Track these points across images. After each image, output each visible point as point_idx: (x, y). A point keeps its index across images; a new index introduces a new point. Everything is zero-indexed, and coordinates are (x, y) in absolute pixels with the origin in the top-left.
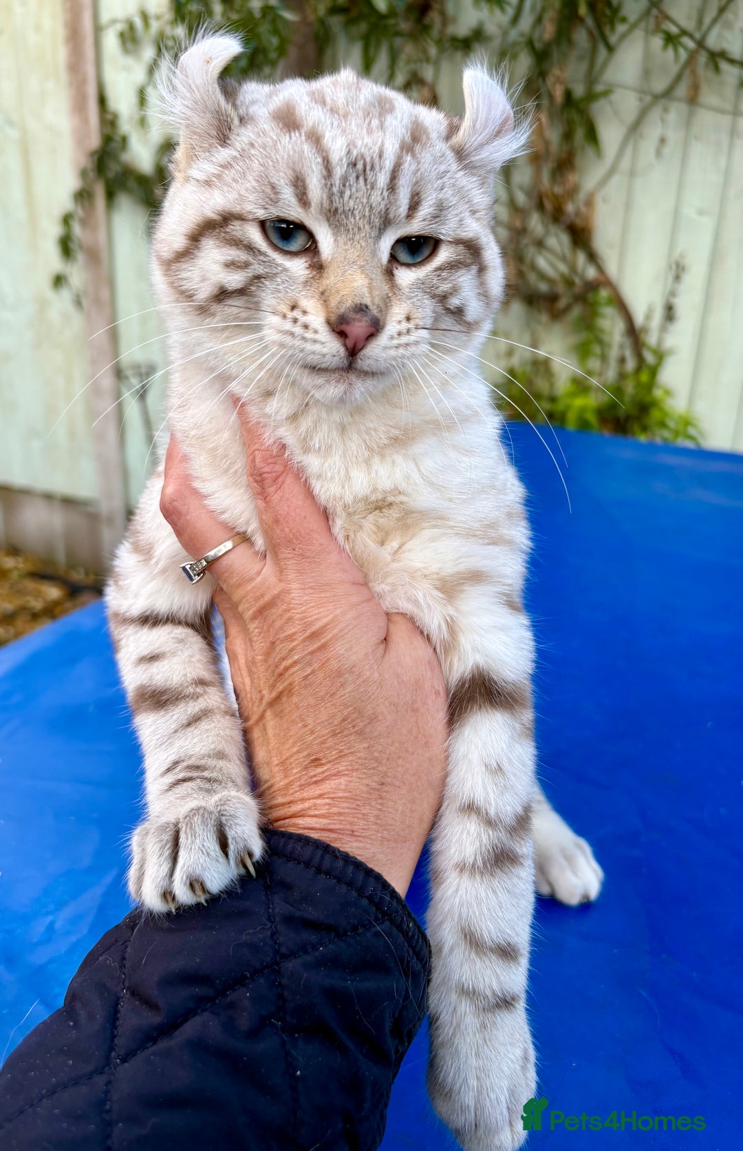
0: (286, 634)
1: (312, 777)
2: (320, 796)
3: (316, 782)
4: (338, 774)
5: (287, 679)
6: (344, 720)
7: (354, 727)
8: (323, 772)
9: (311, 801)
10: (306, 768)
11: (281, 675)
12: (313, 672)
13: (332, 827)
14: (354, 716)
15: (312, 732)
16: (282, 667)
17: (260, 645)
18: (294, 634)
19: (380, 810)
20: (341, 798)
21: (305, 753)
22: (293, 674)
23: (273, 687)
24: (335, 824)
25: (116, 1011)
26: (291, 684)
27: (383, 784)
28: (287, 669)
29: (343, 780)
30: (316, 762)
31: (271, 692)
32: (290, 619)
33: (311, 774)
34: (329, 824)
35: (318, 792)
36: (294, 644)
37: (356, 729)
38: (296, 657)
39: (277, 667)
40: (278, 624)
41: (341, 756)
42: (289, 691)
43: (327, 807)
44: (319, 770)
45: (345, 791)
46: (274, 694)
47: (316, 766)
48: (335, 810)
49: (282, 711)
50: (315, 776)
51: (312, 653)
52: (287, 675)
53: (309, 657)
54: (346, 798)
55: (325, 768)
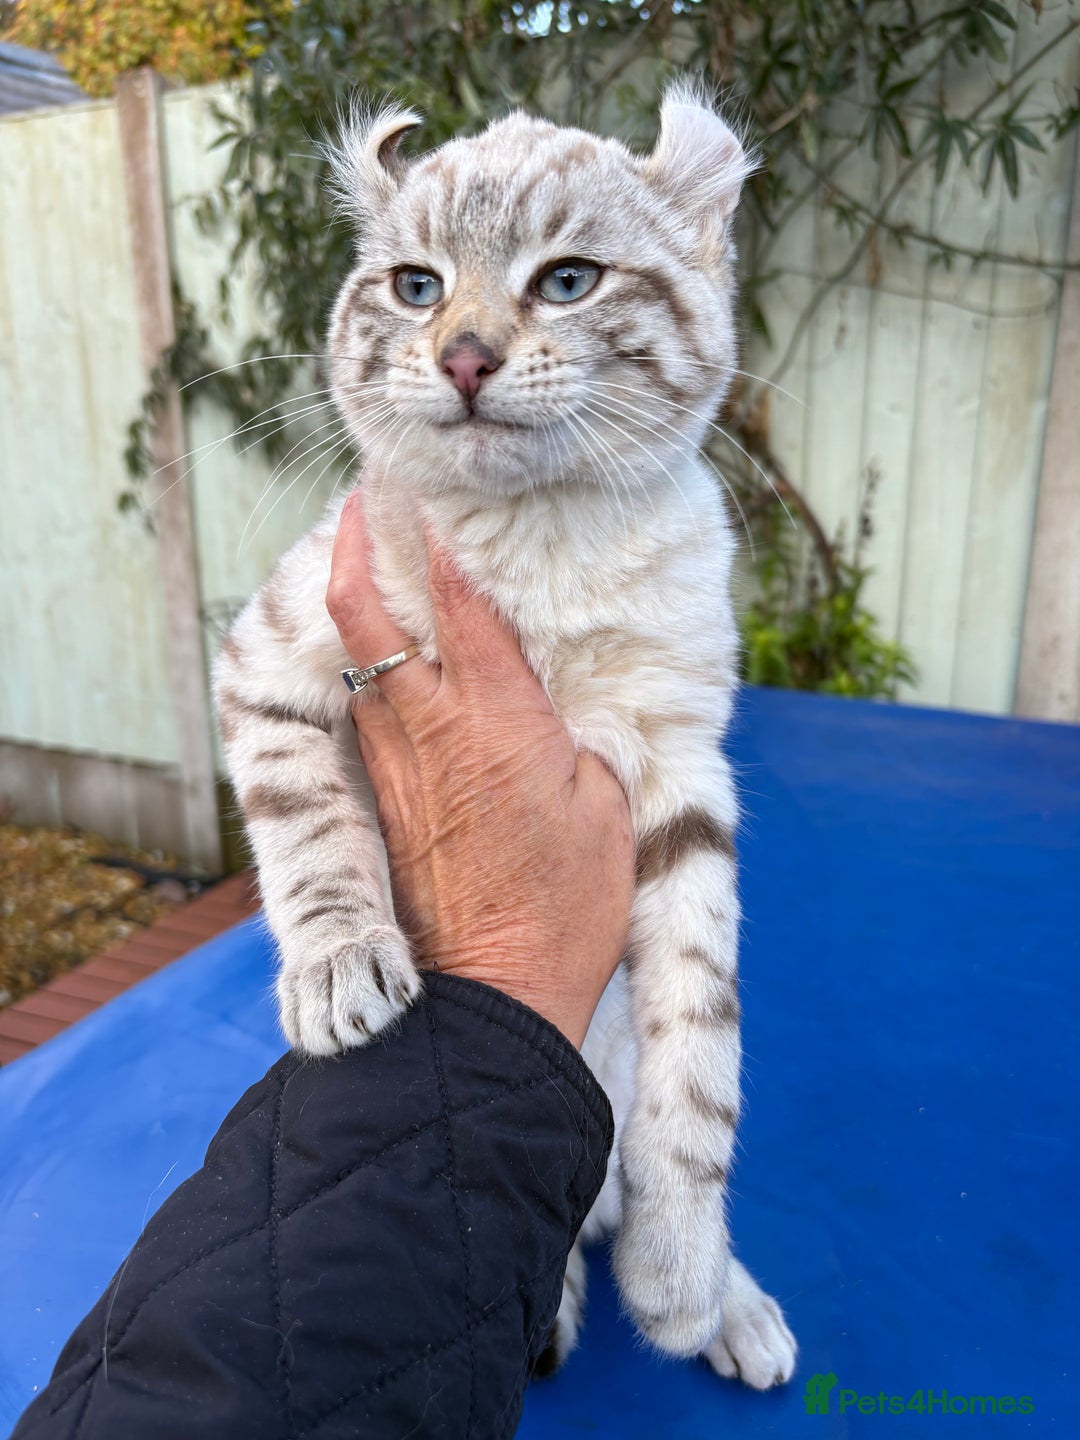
0: (462, 765)
1: (485, 925)
2: (493, 944)
3: (489, 930)
4: (515, 922)
5: (460, 816)
6: (525, 864)
7: (535, 872)
8: (498, 920)
9: (483, 949)
10: (478, 914)
11: (454, 810)
12: (492, 810)
13: (505, 978)
14: (537, 860)
15: (487, 876)
16: (456, 801)
17: (429, 774)
18: (472, 766)
19: (558, 962)
20: (515, 947)
21: (479, 898)
22: (469, 810)
23: (443, 822)
24: (507, 974)
25: (272, 1166)
26: (464, 822)
27: (563, 935)
28: (461, 804)
29: (520, 929)
30: (490, 908)
31: (440, 829)
32: (468, 749)
33: (483, 921)
34: (502, 974)
35: (491, 941)
36: (472, 776)
37: (538, 875)
38: (474, 792)
39: (449, 801)
40: (453, 752)
41: (520, 902)
42: (462, 829)
43: (500, 956)
44: (492, 918)
45: (521, 940)
46: (444, 831)
47: (489, 913)
48: (508, 960)
49: (452, 850)
50: (488, 923)
51: (491, 789)
52: (461, 811)
53: (488, 793)
54: (522, 947)
55: (501, 915)
